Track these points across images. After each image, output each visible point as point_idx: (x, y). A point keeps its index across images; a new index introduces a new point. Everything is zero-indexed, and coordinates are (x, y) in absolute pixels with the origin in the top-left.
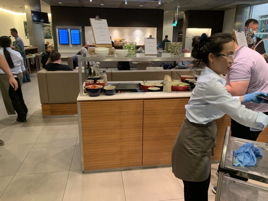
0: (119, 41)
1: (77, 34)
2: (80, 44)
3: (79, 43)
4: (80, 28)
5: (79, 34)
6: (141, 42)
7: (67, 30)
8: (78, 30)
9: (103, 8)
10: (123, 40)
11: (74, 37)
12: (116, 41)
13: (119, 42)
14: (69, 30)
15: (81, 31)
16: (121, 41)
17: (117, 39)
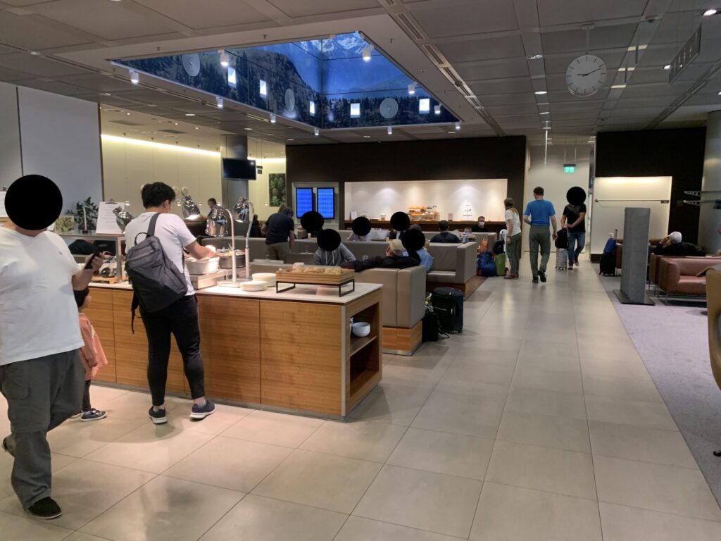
0: (419, 210)
1: (329, 197)
2: (333, 218)
3: (332, 215)
4: (336, 185)
5: (332, 197)
6: (469, 213)
7: (310, 190)
8: (332, 190)
9: (382, 142)
10: (428, 208)
11: (323, 204)
12: (413, 211)
13: (419, 213)
14: (315, 190)
15: (337, 191)
16: (423, 211)
17: (415, 206)
